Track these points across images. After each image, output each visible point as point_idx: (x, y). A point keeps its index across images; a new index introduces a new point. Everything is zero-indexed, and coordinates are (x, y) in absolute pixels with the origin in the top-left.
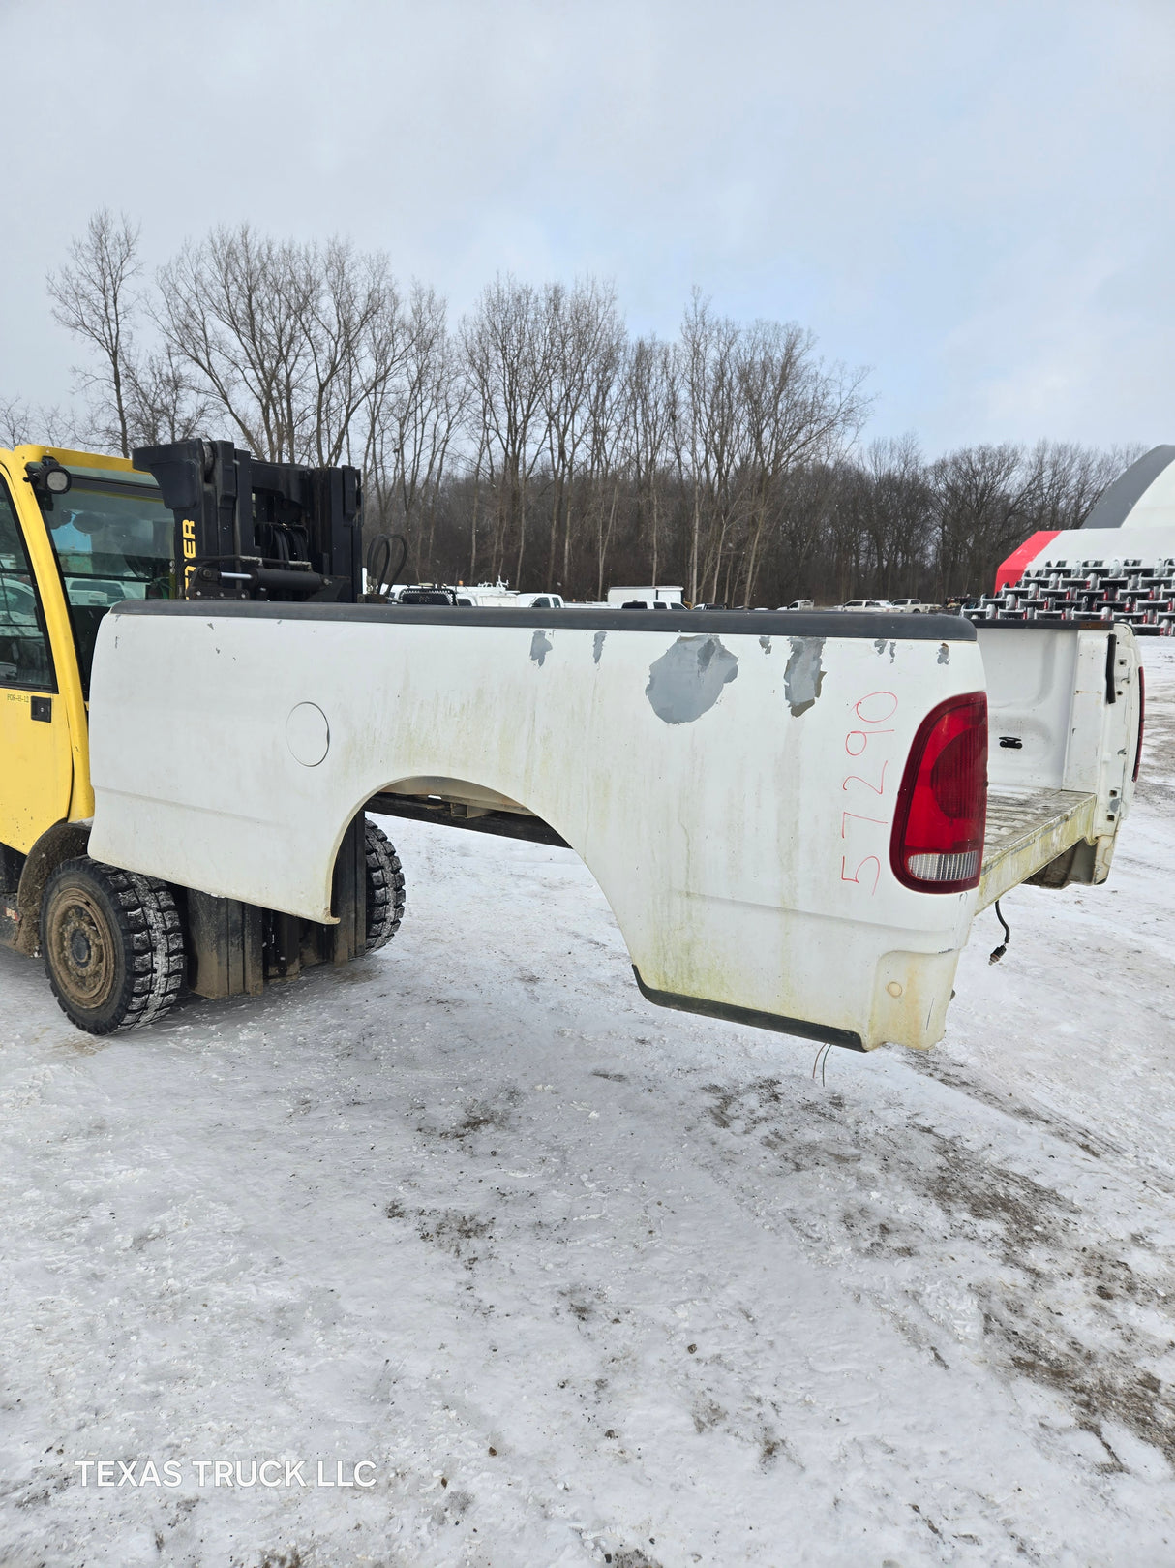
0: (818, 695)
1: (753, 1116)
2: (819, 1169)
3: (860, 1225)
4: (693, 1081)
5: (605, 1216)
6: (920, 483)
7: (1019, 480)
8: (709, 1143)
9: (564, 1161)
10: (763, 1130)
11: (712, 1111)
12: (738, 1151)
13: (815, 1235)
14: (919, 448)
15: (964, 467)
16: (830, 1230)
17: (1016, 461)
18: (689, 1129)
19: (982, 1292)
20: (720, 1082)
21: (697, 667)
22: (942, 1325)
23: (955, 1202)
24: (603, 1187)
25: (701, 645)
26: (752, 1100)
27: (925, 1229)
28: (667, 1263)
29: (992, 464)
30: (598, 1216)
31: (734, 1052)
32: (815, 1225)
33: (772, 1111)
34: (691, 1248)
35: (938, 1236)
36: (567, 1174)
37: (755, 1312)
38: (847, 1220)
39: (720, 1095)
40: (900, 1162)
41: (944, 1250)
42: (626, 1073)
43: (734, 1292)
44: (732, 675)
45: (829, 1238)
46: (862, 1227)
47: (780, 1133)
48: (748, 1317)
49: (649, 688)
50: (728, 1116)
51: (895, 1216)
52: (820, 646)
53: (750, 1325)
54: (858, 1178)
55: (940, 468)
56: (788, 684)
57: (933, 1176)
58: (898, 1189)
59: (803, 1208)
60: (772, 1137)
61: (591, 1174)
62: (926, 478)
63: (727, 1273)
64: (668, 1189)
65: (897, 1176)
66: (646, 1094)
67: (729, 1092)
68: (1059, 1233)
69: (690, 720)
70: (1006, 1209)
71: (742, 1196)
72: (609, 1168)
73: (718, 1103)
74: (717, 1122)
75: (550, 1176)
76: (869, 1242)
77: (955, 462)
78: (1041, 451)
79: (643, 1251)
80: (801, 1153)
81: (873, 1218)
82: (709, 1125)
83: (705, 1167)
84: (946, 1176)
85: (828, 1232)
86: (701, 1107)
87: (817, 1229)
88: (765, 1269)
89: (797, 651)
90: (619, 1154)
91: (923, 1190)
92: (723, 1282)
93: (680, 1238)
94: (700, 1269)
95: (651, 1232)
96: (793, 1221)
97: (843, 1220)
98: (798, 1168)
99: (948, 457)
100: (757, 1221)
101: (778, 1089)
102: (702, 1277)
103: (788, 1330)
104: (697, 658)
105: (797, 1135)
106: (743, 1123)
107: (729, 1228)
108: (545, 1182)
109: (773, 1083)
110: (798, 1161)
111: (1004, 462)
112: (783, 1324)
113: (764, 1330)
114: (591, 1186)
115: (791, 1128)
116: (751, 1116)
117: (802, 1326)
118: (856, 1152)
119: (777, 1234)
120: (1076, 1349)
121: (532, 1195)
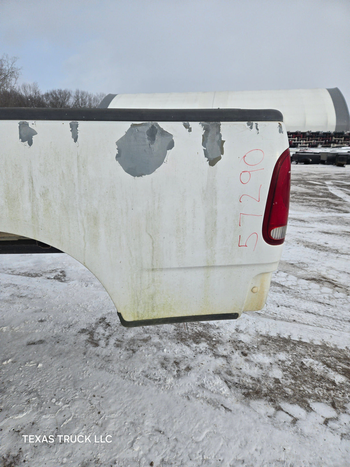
0: (222, 153)
1: (105, 336)
2: (141, 348)
3: (168, 366)
4: (73, 331)
5: (75, 416)
6: (41, 100)
7: (72, 101)
8: (96, 356)
9: (38, 396)
10: (112, 341)
11: (88, 341)
12: (109, 354)
13: (158, 378)
14: (39, 88)
15: (55, 96)
16: (161, 373)
17: (70, 95)
18: (85, 354)
19: (217, 373)
20: (85, 327)
21: (148, 142)
22: (217, 393)
23: (188, 341)
24: (65, 401)
25: (146, 129)
26: (100, 330)
27: (187, 356)
28: (115, 424)
29: (63, 96)
30: (72, 417)
31: (82, 312)
32: (155, 374)
33: (111, 331)
34: (119, 411)
35: (193, 357)
36: (44, 403)
37: (162, 428)
38: (163, 366)
39: (87, 332)
40: (163, 333)
41: (197, 362)
42: (42, 338)
43: (149, 423)
44: (171, 145)
45: (163, 377)
46: (170, 366)
47: (119, 339)
48: (160, 432)
49: (118, 157)
50: (96, 341)
51: (176, 356)
52: (219, 127)
53: (163, 436)
54: (155, 346)
55: (47, 95)
56: (205, 149)
57: (175, 333)
58: (170, 344)
59: (146, 368)
60: (117, 342)
61: (56, 397)
62: (43, 98)
63: (140, 415)
64: (94, 387)
65: (166, 339)
66: (57, 345)
67: (90, 330)
68: (220, 338)
69: (149, 172)
70: (202, 336)
71: (123, 375)
72: (63, 390)
73: (88, 336)
74: (93, 345)
75: (37, 408)
76: (175, 371)
77: (51, 94)
78: (78, 92)
79: (102, 425)
80: (131, 345)
81: (171, 360)
82: (91, 349)
83: (101, 368)
84: (178, 332)
85: (161, 374)
86: (83, 341)
87: (157, 375)
88: (152, 404)
89: (207, 130)
90: (63, 380)
91: (176, 341)
92: (142, 421)
93: (112, 409)
94: (129, 420)
95: (99, 413)
96: (147, 376)
97: (162, 366)
98: (134, 351)
99: (49, 92)
100: (136, 383)
101: (107, 321)
102: (132, 423)
103: (177, 429)
104: (146, 136)
105: (125, 337)
106: (103, 341)
107: (128, 392)
108: (36, 413)
109: (103, 319)
110: (132, 348)
111: (66, 95)
112: (174, 427)
113: (170, 435)
114: (59, 404)
115: (121, 335)
116: (105, 337)
117: (180, 423)
118: (148, 335)
119: (146, 385)
120: (254, 380)
121: (33, 424)
